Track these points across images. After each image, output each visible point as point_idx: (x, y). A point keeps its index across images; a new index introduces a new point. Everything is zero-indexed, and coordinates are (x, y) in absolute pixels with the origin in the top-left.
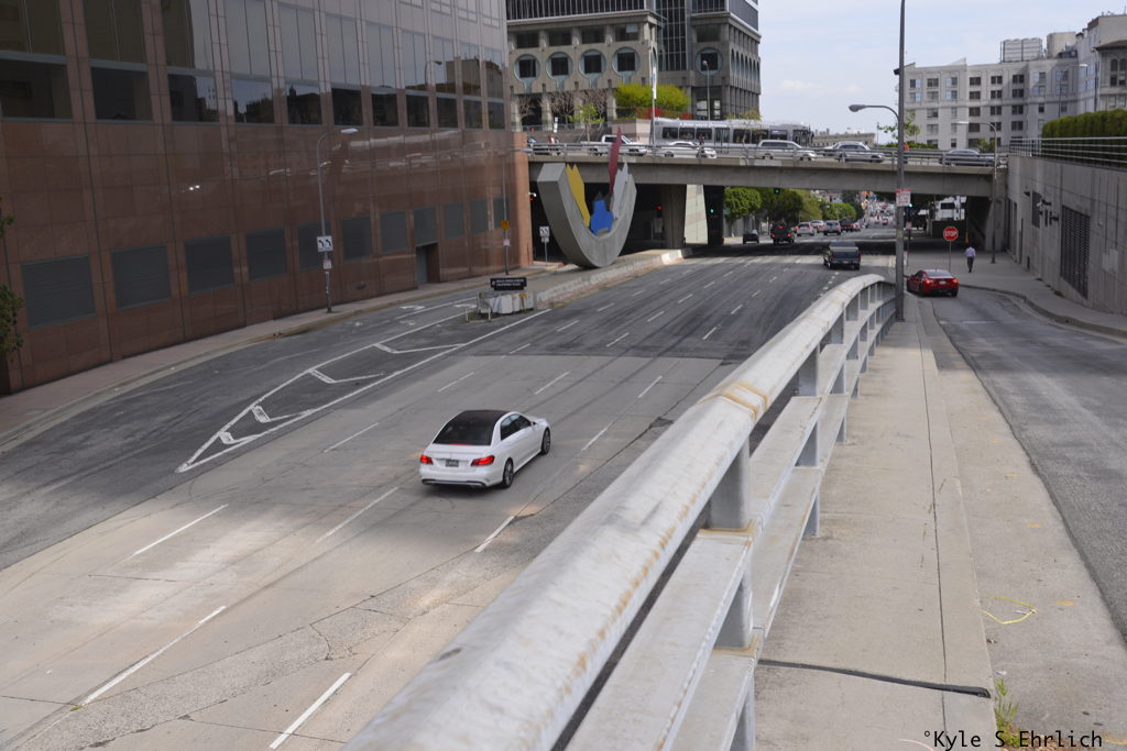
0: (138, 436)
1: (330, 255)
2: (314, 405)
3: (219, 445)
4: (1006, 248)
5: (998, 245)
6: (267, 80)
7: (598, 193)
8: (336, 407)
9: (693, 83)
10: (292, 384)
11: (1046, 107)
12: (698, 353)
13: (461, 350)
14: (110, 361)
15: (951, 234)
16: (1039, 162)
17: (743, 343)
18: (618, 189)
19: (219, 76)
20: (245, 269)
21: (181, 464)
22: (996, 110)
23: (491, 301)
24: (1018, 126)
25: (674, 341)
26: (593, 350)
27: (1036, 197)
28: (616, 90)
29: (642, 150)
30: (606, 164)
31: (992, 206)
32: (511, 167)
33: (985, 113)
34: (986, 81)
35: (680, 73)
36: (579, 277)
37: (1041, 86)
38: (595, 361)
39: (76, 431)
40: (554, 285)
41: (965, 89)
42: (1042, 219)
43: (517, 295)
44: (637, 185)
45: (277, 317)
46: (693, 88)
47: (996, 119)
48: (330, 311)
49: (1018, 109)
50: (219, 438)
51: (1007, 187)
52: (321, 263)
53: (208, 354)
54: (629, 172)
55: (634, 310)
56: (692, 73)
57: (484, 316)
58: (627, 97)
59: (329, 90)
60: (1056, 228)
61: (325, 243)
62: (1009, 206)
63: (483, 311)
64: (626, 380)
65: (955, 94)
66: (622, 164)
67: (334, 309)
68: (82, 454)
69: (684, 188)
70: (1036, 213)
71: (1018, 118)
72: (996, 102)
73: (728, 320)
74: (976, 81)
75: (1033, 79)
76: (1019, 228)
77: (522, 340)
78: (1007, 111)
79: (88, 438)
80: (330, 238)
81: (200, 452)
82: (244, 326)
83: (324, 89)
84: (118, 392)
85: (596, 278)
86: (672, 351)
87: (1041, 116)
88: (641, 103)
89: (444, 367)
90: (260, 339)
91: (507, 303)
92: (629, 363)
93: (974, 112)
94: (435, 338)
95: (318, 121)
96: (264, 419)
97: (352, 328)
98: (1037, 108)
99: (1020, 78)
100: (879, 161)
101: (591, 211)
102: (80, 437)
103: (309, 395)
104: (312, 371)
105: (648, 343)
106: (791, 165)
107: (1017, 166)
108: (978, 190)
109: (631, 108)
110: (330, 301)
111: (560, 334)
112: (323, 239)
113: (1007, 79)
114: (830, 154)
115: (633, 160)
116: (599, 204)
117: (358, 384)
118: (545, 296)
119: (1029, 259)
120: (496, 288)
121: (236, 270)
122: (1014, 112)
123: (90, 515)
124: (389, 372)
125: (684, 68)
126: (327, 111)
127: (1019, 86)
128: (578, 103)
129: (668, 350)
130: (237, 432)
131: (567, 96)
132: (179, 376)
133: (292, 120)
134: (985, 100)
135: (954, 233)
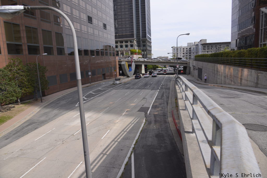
0: (68, 101)
2: (93, 97)
4: (189, 74)
5: (188, 74)
7: (130, 66)
9: (142, 49)
10: (88, 94)
11: (194, 53)
12: (148, 89)
13: (112, 89)
15: (182, 72)
16: (194, 61)
17: (154, 87)
18: (132, 65)
21: (76, 105)
22: (187, 53)
23: (115, 82)
24: (190, 56)
25: (143, 87)
26: (132, 89)
27: (194, 66)
28: (130, 50)
29: (135, 59)
30: (130, 61)
31: (187, 68)
32: (116, 62)
33: (185, 54)
34: (185, 49)
35: (140, 48)
36: (128, 78)
37: (193, 50)
38: (133, 90)
39: (58, 101)
40: (124, 80)
41: (182, 50)
42: (195, 69)
43: (119, 81)
44: (135, 65)
46: (142, 50)
47: (187, 55)
48: (90, 84)
49: (190, 53)
51: (189, 65)
52: (89, 76)
54: (134, 63)
55: (136, 83)
56: (142, 48)
57: (115, 84)
58: (132, 51)
60: (197, 70)
61: (90, 73)
62: (190, 68)
63: (114, 83)
64: (138, 92)
65: (180, 51)
66: (133, 62)
68: (60, 104)
69: (141, 65)
70: (194, 69)
71: (190, 54)
72: (187, 52)
73: (151, 84)
74: (184, 49)
75: (192, 49)
76: (191, 71)
77: (121, 87)
78: (188, 53)
79: (60, 102)
85: (130, 78)
86: (143, 89)
87: (193, 54)
88: (134, 52)
89: (111, 91)
91: (118, 82)
92: (138, 90)
93: (184, 53)
94: (108, 87)
96: (86, 99)
98: (193, 53)
99: (190, 49)
100: (171, 61)
101: (129, 69)
102: (59, 102)
103: (91, 95)
104: (90, 92)
105: (140, 88)
106: (157, 62)
107: (191, 62)
108: (185, 65)
109: (132, 53)
111: (127, 86)
113: (188, 49)
114: (163, 60)
115: (134, 61)
116: (130, 67)
117: (98, 94)
118: (123, 81)
119: (193, 75)
120: (116, 80)
122: (189, 54)
123: (65, 112)
124: (103, 92)
125: (140, 47)
126: (89, 54)
127: (190, 50)
128: (124, 52)
129: (143, 88)
131: (123, 51)
134: (185, 52)
135: (183, 71)
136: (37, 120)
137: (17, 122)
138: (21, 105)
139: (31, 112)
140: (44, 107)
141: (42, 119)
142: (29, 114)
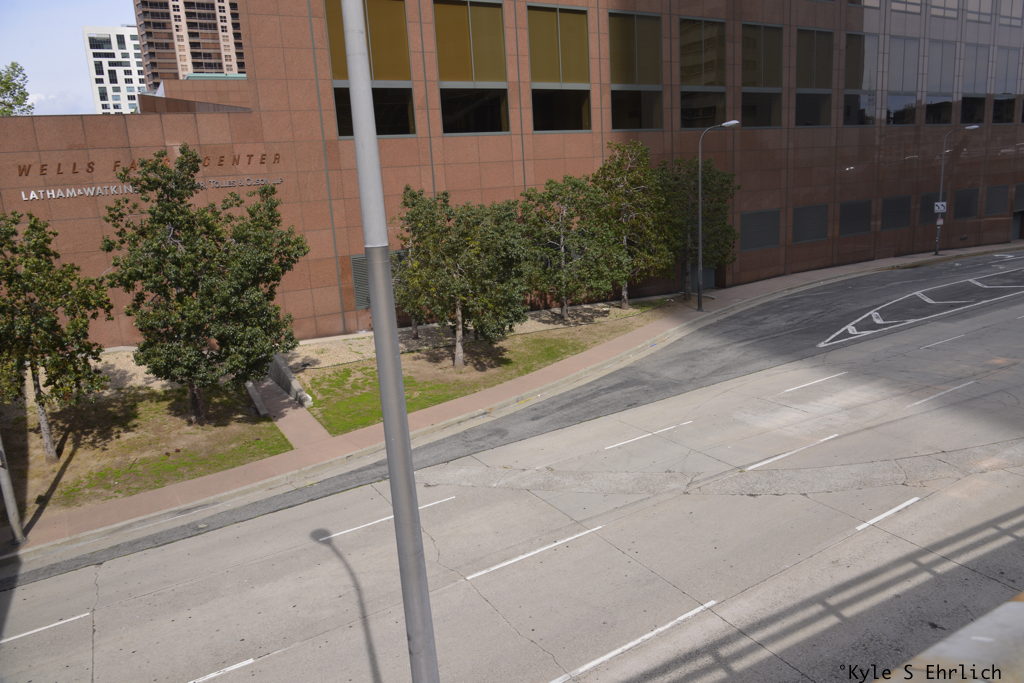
0: (796, 321)
1: (943, 215)
2: (917, 317)
3: (846, 334)
6: (913, 94)
8: (932, 320)
10: (902, 301)
14: (784, 274)
19: (879, 93)
20: (879, 223)
21: (820, 342)
39: (759, 314)
45: (898, 255)
48: (936, 254)
50: (847, 330)
52: (936, 221)
53: (845, 275)
59: (960, 98)
61: (940, 207)
67: (940, 253)
68: (761, 327)
79: (765, 319)
80: (944, 204)
81: (833, 336)
82: (872, 259)
83: (957, 98)
84: (786, 293)
90: (882, 269)
94: (1019, 279)
95: (947, 121)
96: (879, 321)
97: (952, 267)
102: (762, 317)
103: (913, 309)
104: (917, 293)
110: (938, 247)
112: (939, 204)
117: (952, 306)
121: (873, 223)
123: (762, 364)
124: (978, 300)
126: (956, 115)
130: (859, 327)
132: (825, 288)
133: (928, 121)
136: (652, 375)
137: (589, 368)
138: (631, 311)
139: (648, 342)
140: (700, 330)
141: (669, 374)
142: (640, 346)
